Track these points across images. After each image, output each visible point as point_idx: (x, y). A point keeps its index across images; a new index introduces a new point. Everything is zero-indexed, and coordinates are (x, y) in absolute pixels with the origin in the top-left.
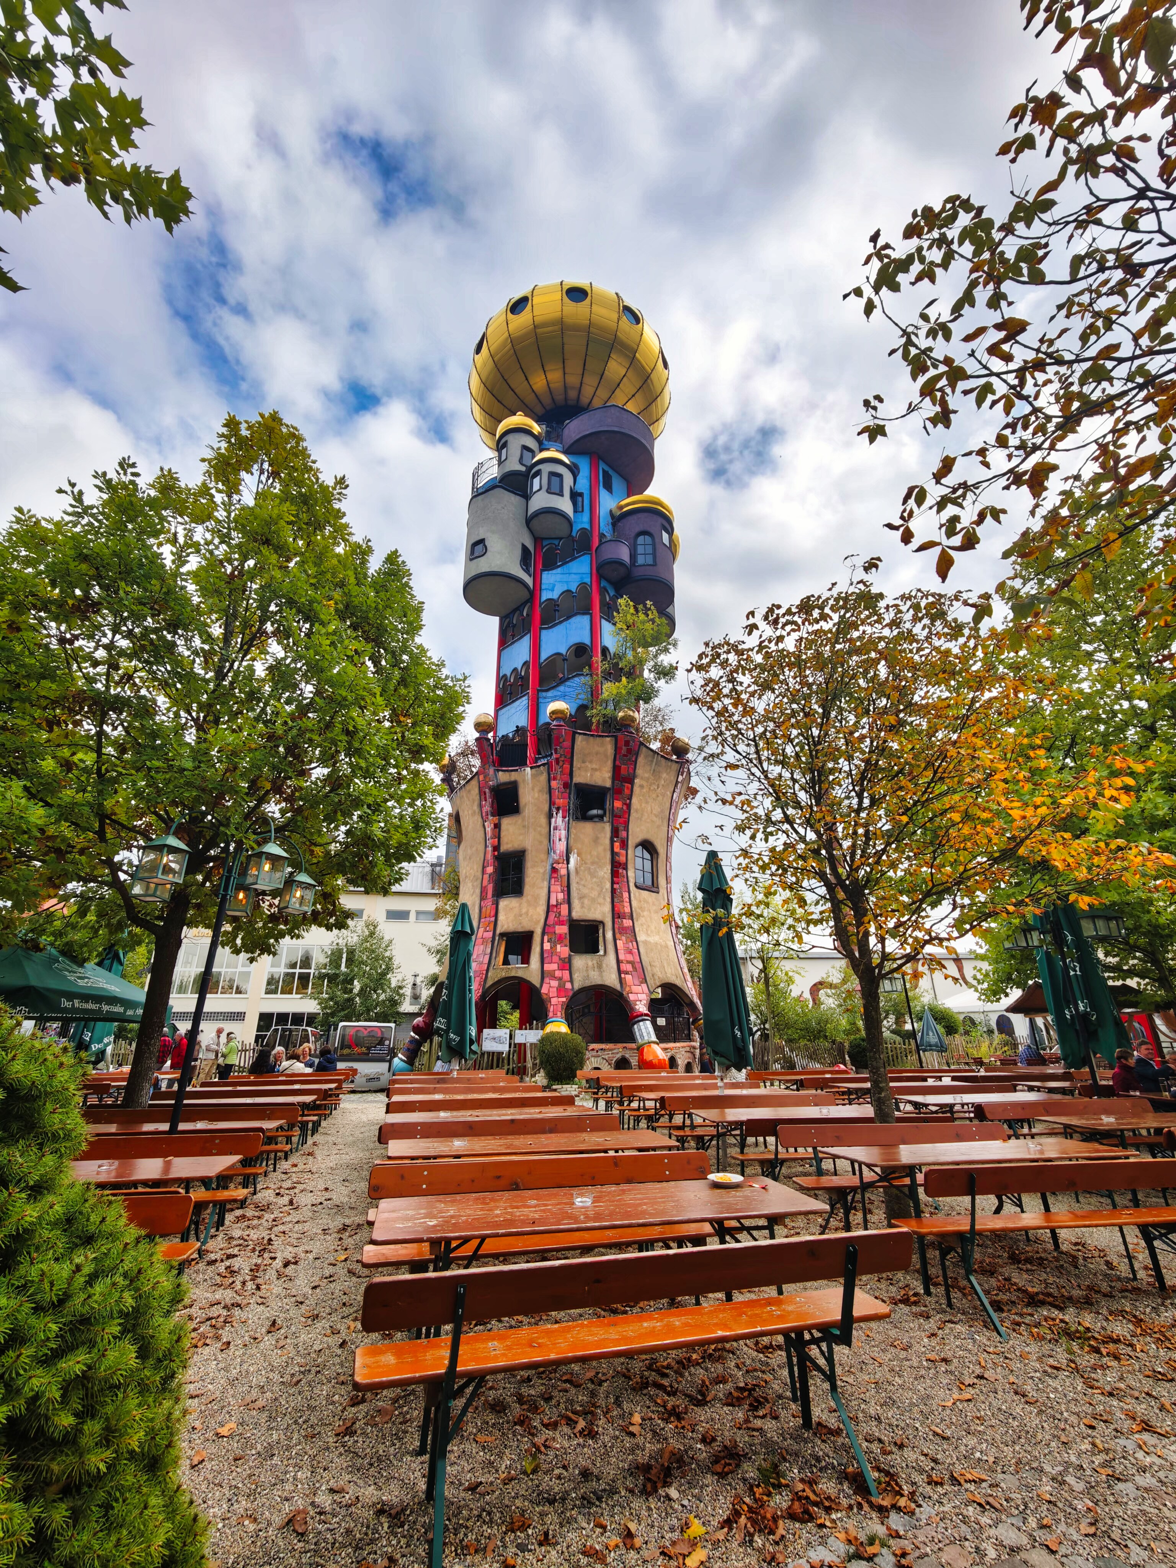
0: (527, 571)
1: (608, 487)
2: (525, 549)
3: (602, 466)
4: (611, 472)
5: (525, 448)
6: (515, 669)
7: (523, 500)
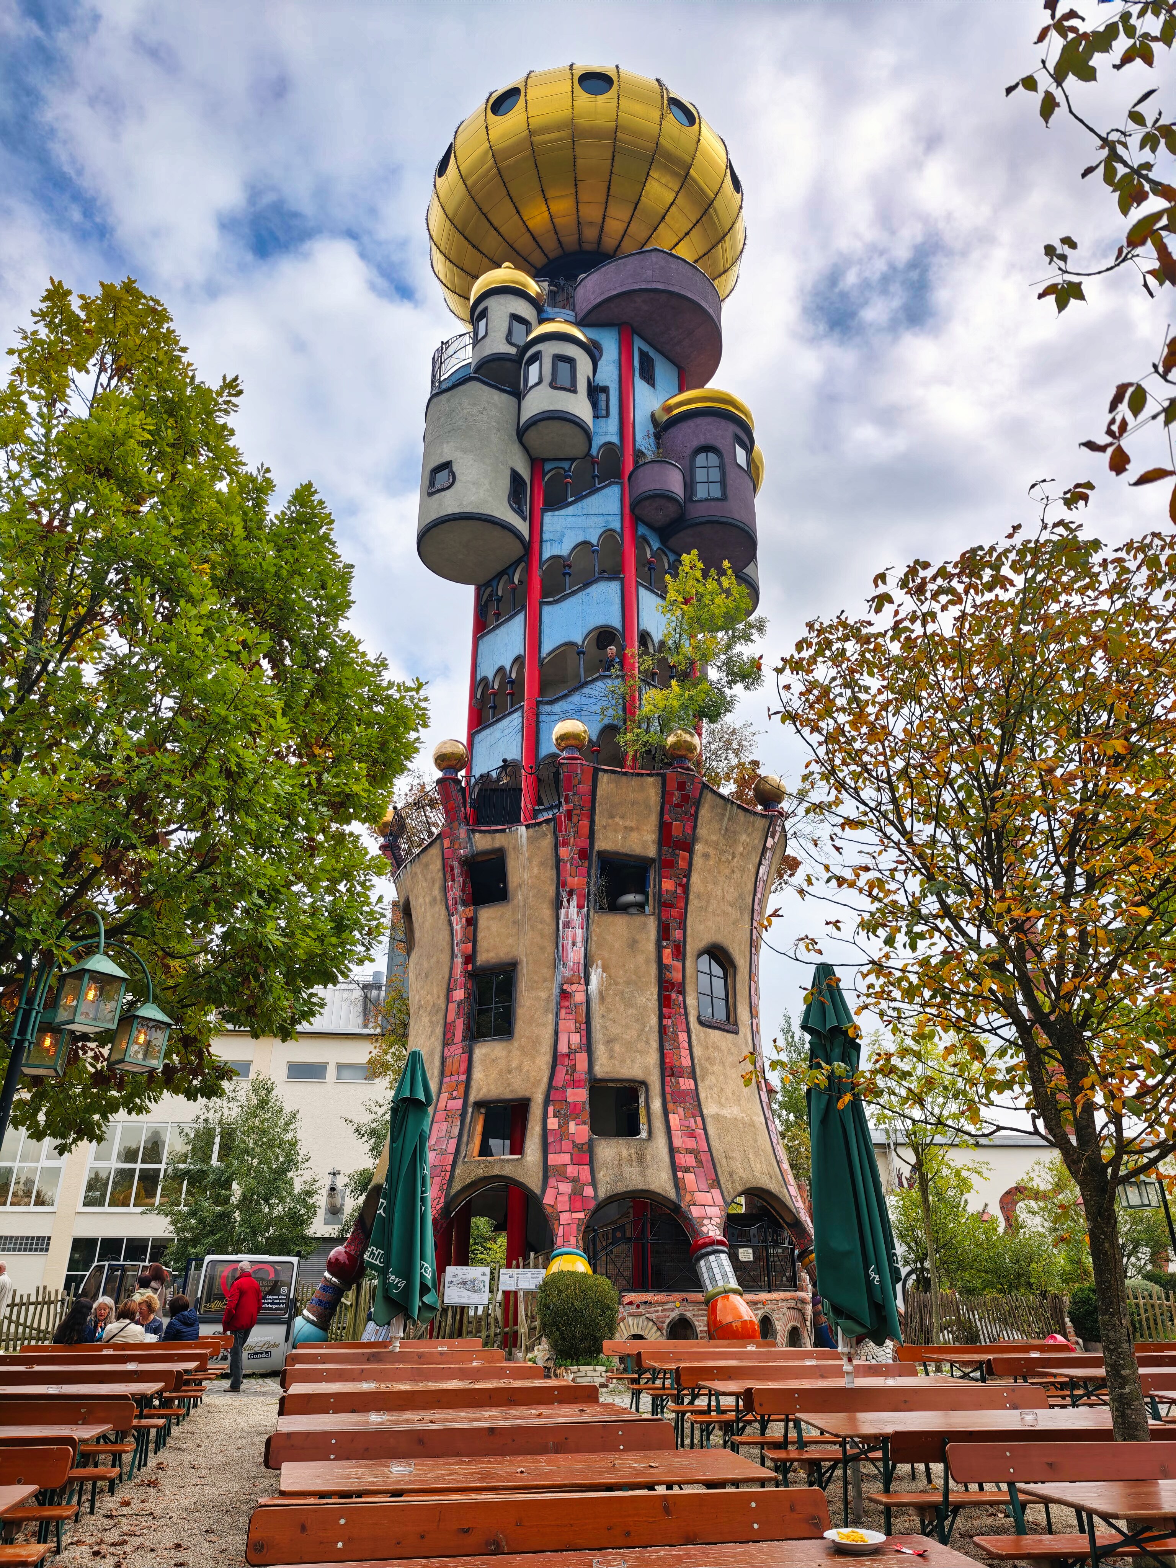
0: (519, 512)
1: (649, 377)
2: (516, 477)
3: (638, 344)
4: (652, 353)
5: (516, 318)
6: (501, 669)
7: (513, 400)
